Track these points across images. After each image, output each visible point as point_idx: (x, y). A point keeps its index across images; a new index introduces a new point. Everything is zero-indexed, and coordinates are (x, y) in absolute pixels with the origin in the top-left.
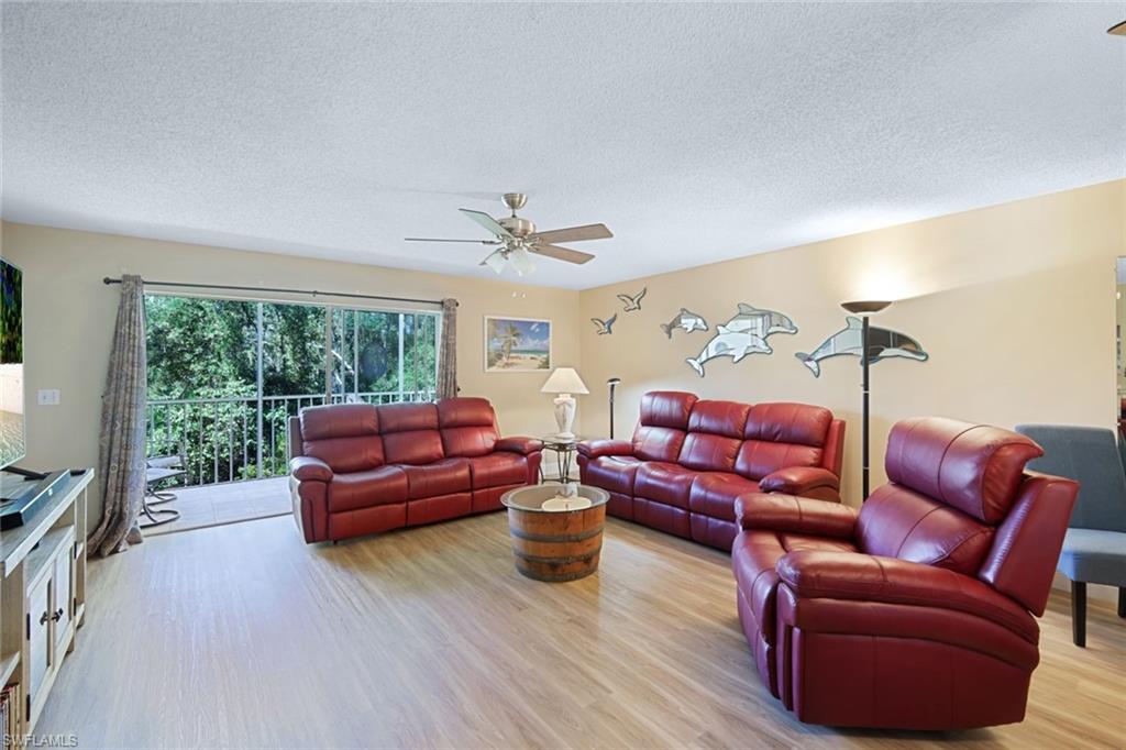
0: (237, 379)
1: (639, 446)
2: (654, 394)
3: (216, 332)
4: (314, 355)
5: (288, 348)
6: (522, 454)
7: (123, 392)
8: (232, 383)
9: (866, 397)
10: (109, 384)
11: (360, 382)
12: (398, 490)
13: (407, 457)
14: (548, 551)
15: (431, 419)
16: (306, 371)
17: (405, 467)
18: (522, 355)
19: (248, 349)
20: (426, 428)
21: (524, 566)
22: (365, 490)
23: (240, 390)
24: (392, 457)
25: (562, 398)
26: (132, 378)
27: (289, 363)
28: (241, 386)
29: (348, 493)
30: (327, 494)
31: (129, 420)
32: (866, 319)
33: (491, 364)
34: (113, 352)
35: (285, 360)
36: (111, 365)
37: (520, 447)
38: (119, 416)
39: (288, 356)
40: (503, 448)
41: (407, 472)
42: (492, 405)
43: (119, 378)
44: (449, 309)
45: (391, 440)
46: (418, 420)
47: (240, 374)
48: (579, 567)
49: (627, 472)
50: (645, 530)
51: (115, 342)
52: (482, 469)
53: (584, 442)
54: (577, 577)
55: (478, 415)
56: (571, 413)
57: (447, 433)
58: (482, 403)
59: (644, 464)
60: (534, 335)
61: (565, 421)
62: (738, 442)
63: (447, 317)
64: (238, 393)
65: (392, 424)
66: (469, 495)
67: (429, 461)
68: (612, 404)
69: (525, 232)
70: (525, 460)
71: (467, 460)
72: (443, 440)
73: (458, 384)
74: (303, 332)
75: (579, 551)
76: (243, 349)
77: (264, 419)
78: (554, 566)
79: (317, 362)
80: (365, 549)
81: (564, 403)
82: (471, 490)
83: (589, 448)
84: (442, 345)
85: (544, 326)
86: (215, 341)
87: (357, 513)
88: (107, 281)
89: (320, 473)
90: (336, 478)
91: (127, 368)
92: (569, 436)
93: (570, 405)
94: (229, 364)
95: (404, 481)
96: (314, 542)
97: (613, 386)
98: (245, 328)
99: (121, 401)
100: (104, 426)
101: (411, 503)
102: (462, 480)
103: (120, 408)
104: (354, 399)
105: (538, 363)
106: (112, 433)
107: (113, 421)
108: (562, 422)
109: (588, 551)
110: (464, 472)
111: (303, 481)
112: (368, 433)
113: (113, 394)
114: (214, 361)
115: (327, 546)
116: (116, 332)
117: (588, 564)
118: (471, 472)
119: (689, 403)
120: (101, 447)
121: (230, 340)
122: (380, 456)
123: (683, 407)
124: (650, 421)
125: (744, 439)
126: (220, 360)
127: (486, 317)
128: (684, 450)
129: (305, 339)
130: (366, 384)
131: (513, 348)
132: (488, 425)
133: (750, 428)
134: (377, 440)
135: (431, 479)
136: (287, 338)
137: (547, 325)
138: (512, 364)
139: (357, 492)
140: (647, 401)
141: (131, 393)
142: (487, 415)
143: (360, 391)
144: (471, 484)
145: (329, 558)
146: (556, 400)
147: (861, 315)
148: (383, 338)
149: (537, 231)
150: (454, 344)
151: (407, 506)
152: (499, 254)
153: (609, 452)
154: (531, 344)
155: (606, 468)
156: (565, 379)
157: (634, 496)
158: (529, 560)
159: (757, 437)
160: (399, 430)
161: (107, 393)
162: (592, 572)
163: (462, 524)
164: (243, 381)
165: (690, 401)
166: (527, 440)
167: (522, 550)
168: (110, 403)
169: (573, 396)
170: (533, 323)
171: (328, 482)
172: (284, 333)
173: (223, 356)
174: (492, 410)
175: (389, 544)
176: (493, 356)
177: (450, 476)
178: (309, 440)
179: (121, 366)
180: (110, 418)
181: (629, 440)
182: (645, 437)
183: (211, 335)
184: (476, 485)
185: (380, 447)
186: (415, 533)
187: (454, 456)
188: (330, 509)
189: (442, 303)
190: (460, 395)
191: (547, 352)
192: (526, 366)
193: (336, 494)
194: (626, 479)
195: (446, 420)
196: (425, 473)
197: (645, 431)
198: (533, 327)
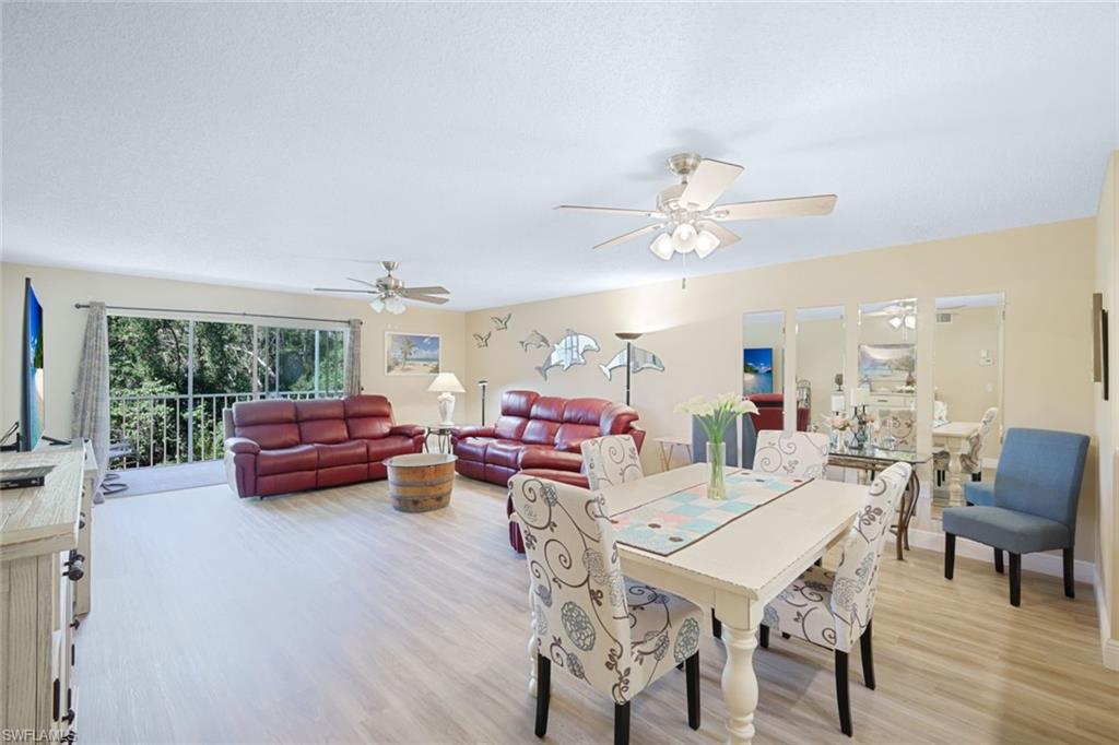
0: (153, 380)
1: (499, 431)
2: (510, 393)
3: (131, 334)
4: (232, 357)
5: (206, 350)
6: (409, 436)
7: (91, 389)
8: (147, 383)
9: (628, 393)
10: (80, 383)
11: (280, 383)
12: (310, 461)
13: (318, 439)
14: (412, 493)
15: (339, 411)
16: (223, 373)
17: (316, 445)
18: (417, 363)
19: (164, 350)
20: (336, 418)
21: (397, 504)
22: (284, 461)
23: (157, 390)
24: (306, 439)
25: (444, 396)
26: (99, 379)
27: (207, 365)
28: (157, 386)
29: (271, 462)
30: (255, 463)
31: (96, 410)
32: (629, 344)
33: (390, 369)
34: (83, 359)
35: (202, 363)
36: (81, 370)
37: (407, 432)
38: (89, 407)
39: (206, 357)
40: (397, 433)
41: (317, 449)
42: (389, 400)
43: (88, 379)
44: (354, 327)
45: (306, 427)
46: (329, 412)
47: (156, 375)
48: (433, 502)
49: (483, 447)
50: (491, 485)
51: (84, 351)
52: (376, 447)
53: (458, 428)
54: (431, 509)
55: (377, 408)
56: (451, 407)
57: (350, 422)
58: (382, 400)
59: (494, 441)
60: (426, 347)
61: (446, 413)
62: (558, 425)
63: (353, 333)
64: (154, 393)
65: (306, 415)
66: (366, 465)
67: (337, 442)
68: (483, 400)
69: (396, 287)
70: (411, 441)
71: (366, 441)
72: (348, 427)
73: (362, 385)
74: (221, 335)
75: (433, 492)
76: (158, 350)
77: (181, 417)
78: (415, 502)
79: (235, 363)
80: (285, 501)
81: (445, 399)
82: (368, 462)
83: (458, 431)
84: (349, 355)
85: (435, 341)
86: (131, 343)
87: (279, 476)
88: (78, 306)
89: (250, 448)
90: (262, 452)
91: (94, 372)
92: (449, 424)
93: (450, 401)
94: (144, 366)
95: (315, 455)
96: (246, 496)
97: (484, 387)
98: (161, 330)
99: (90, 396)
100: (76, 414)
101: (320, 471)
102: (360, 456)
103: (89, 402)
104: (275, 397)
105: (430, 369)
106: (83, 420)
107: (84, 412)
108: (444, 414)
109: (439, 492)
110: (363, 450)
111: (238, 453)
112: (288, 422)
113: (83, 391)
114: (128, 362)
115: (256, 500)
116: (85, 346)
117: (440, 501)
118: (368, 450)
119: (533, 398)
120: (73, 431)
121: (146, 342)
122: (297, 438)
123: (528, 401)
124: (507, 412)
125: (562, 423)
126: (135, 361)
127: (387, 333)
128: (526, 432)
129: (223, 343)
130: (286, 384)
131: (408, 356)
132: (386, 416)
133: (566, 415)
134: (295, 426)
135: (337, 454)
136: (204, 341)
137: (438, 338)
138: (409, 369)
139: (279, 461)
140: (505, 397)
141: (98, 391)
142: (386, 409)
143: (280, 390)
144: (368, 458)
145: (257, 506)
146: (440, 397)
147: (627, 341)
148: (304, 341)
149: (406, 287)
150: (359, 354)
151: (317, 474)
152: (379, 301)
153: (474, 435)
154: (424, 354)
155: (469, 445)
156: (447, 381)
157: (486, 463)
158: (399, 499)
159: (569, 421)
160: (311, 420)
161: (79, 390)
162: (443, 506)
163: (361, 486)
164: (160, 381)
165: (533, 397)
166: (413, 427)
167: (395, 494)
168: (81, 398)
169: (453, 394)
170: (425, 338)
171: (256, 454)
172: (202, 336)
173: (138, 358)
174: (389, 404)
175: (303, 498)
176: (392, 363)
177: (352, 452)
178: (239, 426)
179: (89, 370)
180: (81, 409)
181: (493, 427)
182: (503, 423)
183: (126, 337)
184: (372, 458)
185: (297, 431)
186: (324, 492)
187: (355, 439)
188: (259, 473)
189: (349, 322)
190: (363, 393)
191: (437, 360)
192: (420, 370)
193: (262, 463)
194: (481, 451)
195: (351, 412)
196: (331, 449)
197: (505, 419)
198: (426, 340)
